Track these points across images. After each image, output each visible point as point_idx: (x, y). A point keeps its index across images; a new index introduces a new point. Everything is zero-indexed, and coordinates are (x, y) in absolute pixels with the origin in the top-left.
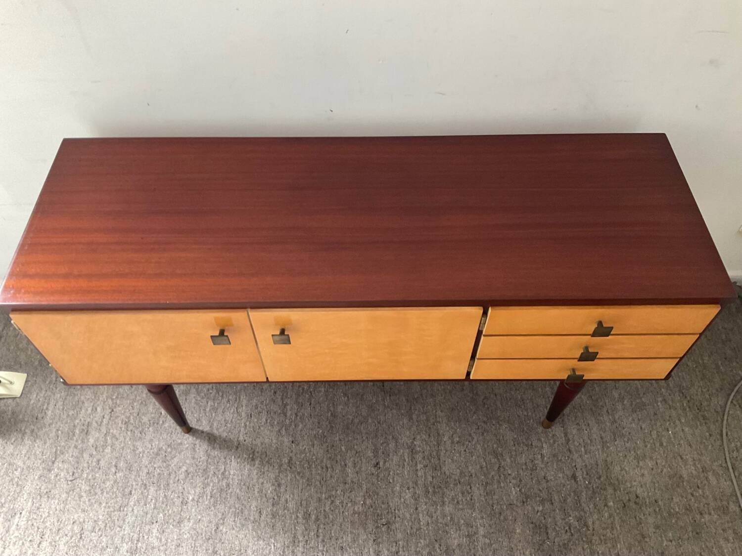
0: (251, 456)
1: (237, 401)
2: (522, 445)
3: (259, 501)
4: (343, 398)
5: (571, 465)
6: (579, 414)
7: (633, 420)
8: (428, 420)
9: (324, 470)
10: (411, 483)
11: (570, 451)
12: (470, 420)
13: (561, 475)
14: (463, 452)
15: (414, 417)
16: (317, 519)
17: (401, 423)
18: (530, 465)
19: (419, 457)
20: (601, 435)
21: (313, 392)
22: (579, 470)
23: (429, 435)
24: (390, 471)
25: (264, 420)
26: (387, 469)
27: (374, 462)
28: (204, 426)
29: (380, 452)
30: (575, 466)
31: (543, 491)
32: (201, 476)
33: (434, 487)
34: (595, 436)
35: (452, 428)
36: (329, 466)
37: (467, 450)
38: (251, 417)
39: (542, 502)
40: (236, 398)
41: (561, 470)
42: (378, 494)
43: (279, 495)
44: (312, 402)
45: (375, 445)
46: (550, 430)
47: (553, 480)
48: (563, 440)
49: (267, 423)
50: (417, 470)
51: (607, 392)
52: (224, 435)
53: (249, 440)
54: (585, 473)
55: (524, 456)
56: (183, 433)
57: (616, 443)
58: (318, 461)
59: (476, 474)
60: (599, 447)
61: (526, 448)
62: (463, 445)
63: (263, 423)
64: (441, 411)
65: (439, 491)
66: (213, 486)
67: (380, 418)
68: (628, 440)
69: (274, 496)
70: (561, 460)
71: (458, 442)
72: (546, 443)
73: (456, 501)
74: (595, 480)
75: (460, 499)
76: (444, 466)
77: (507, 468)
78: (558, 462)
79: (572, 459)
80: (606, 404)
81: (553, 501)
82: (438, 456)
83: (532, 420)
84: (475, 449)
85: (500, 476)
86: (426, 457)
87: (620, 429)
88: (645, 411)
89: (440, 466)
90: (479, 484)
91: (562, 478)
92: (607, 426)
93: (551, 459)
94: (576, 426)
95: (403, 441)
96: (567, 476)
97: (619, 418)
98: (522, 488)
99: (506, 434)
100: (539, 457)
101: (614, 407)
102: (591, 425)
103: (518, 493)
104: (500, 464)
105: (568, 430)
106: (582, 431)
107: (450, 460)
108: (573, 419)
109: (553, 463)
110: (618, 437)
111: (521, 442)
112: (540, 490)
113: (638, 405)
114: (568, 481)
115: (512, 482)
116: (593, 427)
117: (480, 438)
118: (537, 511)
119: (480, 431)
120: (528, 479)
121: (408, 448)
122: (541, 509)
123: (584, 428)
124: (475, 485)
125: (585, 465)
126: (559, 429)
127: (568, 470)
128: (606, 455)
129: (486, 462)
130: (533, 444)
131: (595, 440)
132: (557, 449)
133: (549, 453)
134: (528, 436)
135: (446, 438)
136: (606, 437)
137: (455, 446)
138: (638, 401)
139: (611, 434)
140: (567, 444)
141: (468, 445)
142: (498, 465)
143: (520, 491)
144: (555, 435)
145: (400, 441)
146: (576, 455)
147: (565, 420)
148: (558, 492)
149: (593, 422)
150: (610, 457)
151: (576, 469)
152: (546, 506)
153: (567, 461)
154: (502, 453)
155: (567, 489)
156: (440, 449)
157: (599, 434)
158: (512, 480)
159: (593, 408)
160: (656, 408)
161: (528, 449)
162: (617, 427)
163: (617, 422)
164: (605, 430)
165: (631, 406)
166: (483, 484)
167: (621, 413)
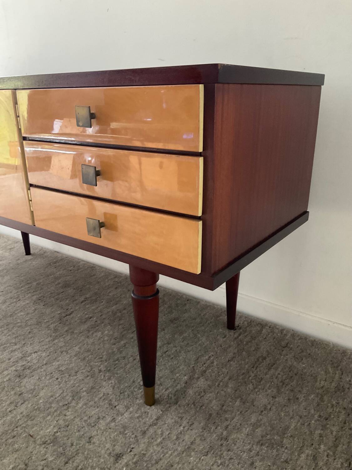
2: (107, 401)
5: (130, 445)
6: (193, 412)
7: (250, 450)
11: (144, 433)
12: (92, 363)
13: (108, 446)
22: (132, 453)
30: (133, 448)
31: (74, 447)
34: (187, 437)
39: (60, 455)
41: (114, 441)
46: (148, 407)
47: (96, 444)
48: (149, 421)
51: (247, 411)
54: (135, 460)
55: (97, 410)
57: (203, 458)
59: (40, 398)
60: (179, 449)
68: (221, 464)
70: (126, 434)
71: (61, 371)
72: (131, 413)
76: (29, 378)
77: (70, 410)
78: (120, 434)
79: (137, 441)
80: (233, 419)
81: (71, 462)
82: (34, 370)
83: (140, 391)
84: (66, 382)
85: (56, 411)
86: (25, 366)
87: (224, 448)
88: (275, 451)
89: (26, 377)
90: (32, 405)
91: (106, 449)
92: (212, 437)
93: (117, 428)
94: (177, 418)
95: (27, 349)
96: (113, 451)
97: (233, 439)
98: (60, 431)
99: (105, 387)
100: (109, 419)
101: (239, 427)
102: (194, 426)
103: (50, 433)
104: (70, 402)
105: (165, 417)
106: (178, 425)
107: (38, 378)
108: (181, 411)
109: (115, 432)
110: (213, 453)
111: (109, 399)
112: (72, 445)
113: (273, 441)
114: (108, 456)
115: (59, 421)
116: (194, 429)
117: (80, 378)
118: (45, 458)
119: (89, 374)
120: (76, 429)
121: (23, 354)
122: (50, 459)
123: (183, 425)
124: (29, 404)
125: (143, 454)
126: (157, 411)
127: (122, 446)
128: (178, 461)
129: (60, 395)
130: (117, 407)
131: (183, 441)
132: (133, 424)
133: (122, 422)
134: (122, 399)
135: (56, 364)
136: (199, 445)
137: (55, 372)
138: (275, 438)
139: (208, 447)
140: (150, 426)
141: (65, 376)
142: (67, 403)
143: (55, 432)
144: (147, 413)
145: (25, 348)
146: (145, 440)
147: (172, 407)
148: (86, 458)
149: (200, 425)
150: (180, 466)
151: (131, 451)
152: (58, 461)
153: (129, 439)
154: (83, 397)
155: (99, 461)
156: (42, 367)
157: (195, 438)
158: (61, 421)
159: (214, 415)
160: (293, 456)
161: (107, 408)
162: (222, 445)
163: (228, 441)
164: (205, 439)
165: (262, 437)
166: (34, 407)
167: (242, 436)
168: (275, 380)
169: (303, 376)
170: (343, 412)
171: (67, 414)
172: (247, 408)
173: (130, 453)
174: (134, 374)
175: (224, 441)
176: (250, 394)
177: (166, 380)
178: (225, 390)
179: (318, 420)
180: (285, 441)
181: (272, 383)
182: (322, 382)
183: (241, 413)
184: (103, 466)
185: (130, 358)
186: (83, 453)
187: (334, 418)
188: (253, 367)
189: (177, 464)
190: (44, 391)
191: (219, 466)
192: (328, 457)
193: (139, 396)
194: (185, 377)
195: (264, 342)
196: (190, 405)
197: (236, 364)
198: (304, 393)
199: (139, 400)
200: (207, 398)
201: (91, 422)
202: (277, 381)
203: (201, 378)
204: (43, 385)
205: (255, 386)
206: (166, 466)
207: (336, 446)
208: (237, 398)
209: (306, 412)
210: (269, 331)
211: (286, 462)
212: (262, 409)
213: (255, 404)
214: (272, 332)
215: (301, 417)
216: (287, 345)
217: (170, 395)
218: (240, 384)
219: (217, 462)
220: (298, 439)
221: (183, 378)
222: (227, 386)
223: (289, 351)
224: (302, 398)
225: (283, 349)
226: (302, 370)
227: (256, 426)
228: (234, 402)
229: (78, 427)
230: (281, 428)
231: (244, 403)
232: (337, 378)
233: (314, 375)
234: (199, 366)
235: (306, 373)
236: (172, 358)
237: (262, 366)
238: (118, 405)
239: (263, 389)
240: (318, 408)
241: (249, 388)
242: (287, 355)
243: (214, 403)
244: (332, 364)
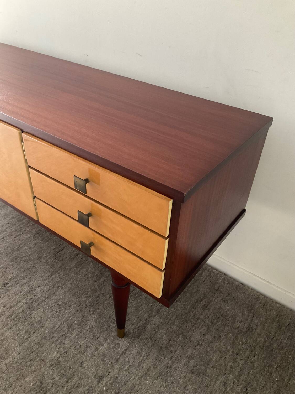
2: (92, 333)
4: (32, 245)
5: (108, 370)
6: (150, 344)
7: (185, 377)
8: (58, 282)
10: (9, 305)
11: (117, 361)
12: (80, 299)
13: (94, 370)
14: (54, 312)
15: (53, 276)
17: (43, 274)
18: (82, 349)
19: (30, 296)
20: (150, 368)
21: (23, 234)
22: (109, 376)
23: (49, 290)
24: (7, 292)
26: (7, 290)
27: (6, 282)
30: (110, 372)
31: (71, 370)
33: (17, 317)
34: (145, 365)
35: (65, 296)
37: (58, 312)
39: (62, 376)
41: (98, 367)
45: (17, 275)
46: (120, 339)
47: (86, 368)
48: (120, 351)
50: (20, 302)
51: (185, 346)
54: (111, 382)
55: (85, 340)
57: (154, 381)
59: (46, 328)
60: (140, 374)
61: (91, 337)
62: (60, 308)
64: (70, 284)
65: (16, 321)
67: (36, 265)
68: (166, 387)
70: (105, 361)
71: (59, 305)
72: (108, 344)
73: (18, 332)
74: (112, 392)
75: (21, 333)
76: (36, 310)
77: (67, 339)
78: (101, 361)
79: (112, 366)
80: (176, 352)
81: (70, 381)
82: (40, 303)
83: (115, 325)
84: (63, 315)
85: (57, 340)
86: (32, 299)
87: (168, 375)
88: (201, 378)
89: (34, 309)
90: (41, 334)
91: (92, 372)
92: (161, 366)
93: (99, 355)
94: (139, 349)
95: (32, 283)
96: (97, 374)
97: (175, 368)
98: (61, 357)
99: (90, 321)
100: (94, 348)
101: (179, 358)
102: (150, 356)
103: (55, 358)
104: (66, 333)
105: (131, 348)
106: (139, 355)
107: (43, 310)
108: (142, 343)
109: (98, 359)
110: (161, 379)
111: (93, 332)
112: (70, 368)
113: (200, 371)
114: (94, 378)
115: (60, 349)
116: (150, 359)
117: (73, 312)
118: (53, 378)
119: (78, 308)
120: (71, 355)
121: (30, 288)
122: (57, 379)
123: (143, 355)
124: (38, 333)
125: (116, 377)
126: (126, 343)
127: (102, 371)
128: (138, 383)
129: (59, 326)
130: (99, 339)
131: (142, 368)
132: (110, 353)
133: (102, 351)
134: (102, 332)
135: (55, 298)
136: (152, 372)
137: (54, 305)
138: (202, 368)
139: (158, 373)
140: (121, 355)
141: (62, 310)
142: (64, 333)
143: (58, 357)
144: (119, 344)
145: (31, 282)
146: (118, 366)
147: (136, 340)
148: (80, 378)
149: (154, 356)
150: (140, 387)
151: (108, 374)
152: (61, 380)
153: (107, 365)
154: (75, 328)
155: (88, 381)
156: (45, 300)
157: (150, 366)
158: (62, 348)
159: (164, 348)
160: (212, 383)
161: (92, 339)
162: (167, 372)
163: (171, 369)
164: (156, 367)
165: (194, 367)
166: (42, 336)
167: (181, 366)
168: (207, 320)
169: (227, 317)
170: (249, 349)
171: (65, 343)
172: (186, 343)
173: (108, 376)
174: (110, 310)
175: (169, 369)
176: (189, 331)
177: (132, 316)
178: (172, 327)
179: (232, 355)
180: (208, 370)
181: (205, 323)
182: (239, 323)
183: (181, 347)
184: (90, 385)
185: (107, 295)
186: (77, 375)
187: (242, 353)
188: (193, 308)
189: (138, 386)
190: (48, 322)
191: (164, 388)
192: (233, 384)
193: (114, 329)
194: (146, 315)
195: (203, 285)
196: (148, 339)
197: (181, 304)
198: (225, 332)
199: (114, 333)
200: (160, 333)
201: (81, 350)
202: (208, 321)
203: (156, 316)
204: (47, 317)
205: (193, 324)
206: (131, 387)
207: (240, 376)
208: (180, 334)
209: (224, 348)
210: (207, 274)
211: (207, 386)
212: (196, 344)
213: (191, 340)
214: (210, 275)
215: (220, 352)
216: (219, 288)
217: (135, 330)
218: (183, 322)
219: (163, 385)
220: (217, 369)
221: (144, 315)
222: (173, 324)
223: (220, 294)
224: (224, 336)
225: (216, 292)
226: (227, 311)
227: (191, 357)
228: (178, 338)
229: (73, 354)
230: (206, 360)
231: (184, 339)
232: (249, 319)
233: (234, 317)
234: (156, 305)
235: (228, 314)
236: (137, 297)
237: (199, 307)
238: (100, 336)
239: (198, 328)
240: (233, 345)
241: (189, 327)
242: (218, 298)
243: (164, 338)
244: (248, 307)
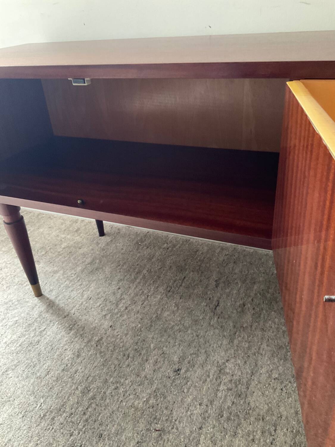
0: (71, 326)
1: (87, 287)
3: (53, 363)
4: (173, 307)
8: (249, 348)
9: (125, 358)
10: (205, 400)
14: (278, 390)
15: (236, 342)
16: (93, 398)
17: (219, 343)
19: (226, 379)
21: (149, 297)
23: (245, 362)
24: (188, 381)
25: (98, 304)
26: (187, 379)
27: (176, 367)
28: (52, 296)
29: (186, 361)
32: (24, 328)
33: (230, 414)
35: (274, 363)
36: (131, 355)
37: (284, 389)
38: (90, 299)
40: (88, 284)
42: (165, 398)
43: (73, 364)
44: (145, 303)
45: (184, 353)
49: (99, 307)
50: (218, 390)
52: (62, 305)
53: (77, 314)
56: (34, 296)
58: (124, 349)
62: (282, 383)
63: (96, 306)
64: (267, 346)
65: (234, 420)
66: (26, 338)
67: (200, 333)
69: (69, 363)
73: (251, 437)
75: (257, 437)
